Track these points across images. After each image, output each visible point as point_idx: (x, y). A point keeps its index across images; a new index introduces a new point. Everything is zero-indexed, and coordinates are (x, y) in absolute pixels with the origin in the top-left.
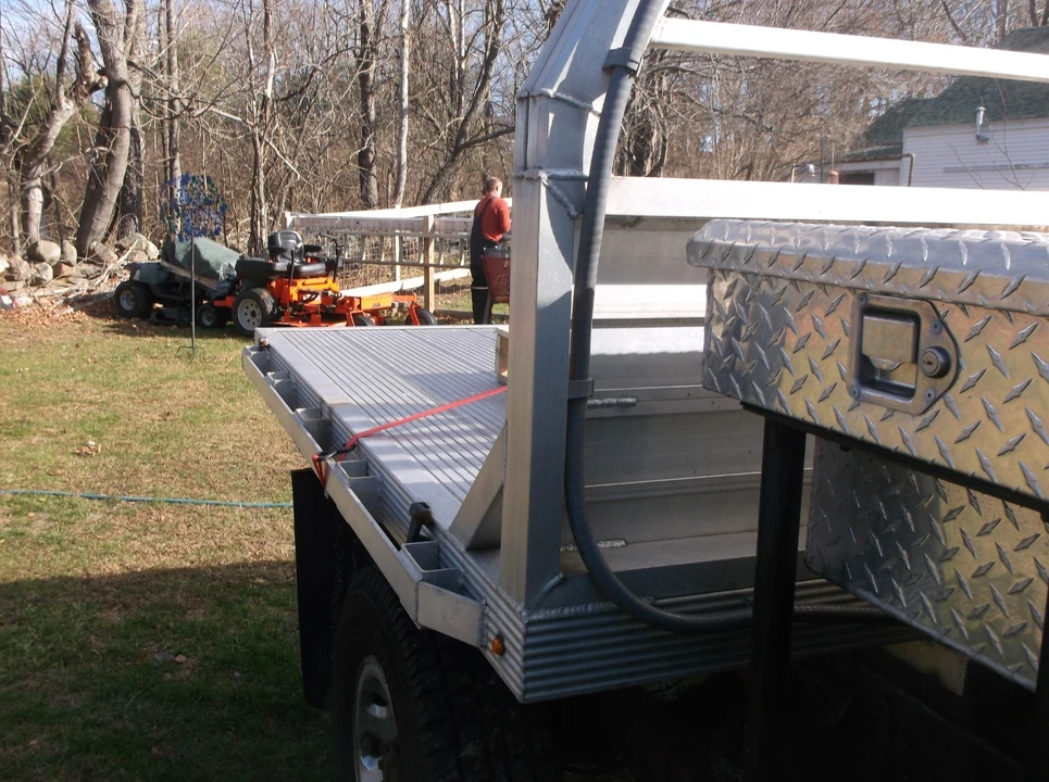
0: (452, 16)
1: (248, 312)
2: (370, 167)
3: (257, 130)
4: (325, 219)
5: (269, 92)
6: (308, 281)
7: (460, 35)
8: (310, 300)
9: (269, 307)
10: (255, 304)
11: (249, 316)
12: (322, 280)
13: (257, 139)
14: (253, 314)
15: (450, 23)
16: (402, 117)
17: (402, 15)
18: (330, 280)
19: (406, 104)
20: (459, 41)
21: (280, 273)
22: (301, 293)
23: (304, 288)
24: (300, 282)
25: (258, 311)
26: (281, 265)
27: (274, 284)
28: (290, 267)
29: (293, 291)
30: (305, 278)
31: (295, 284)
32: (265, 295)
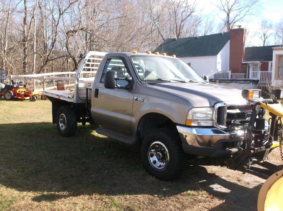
0: (44, 31)
1: (8, 95)
2: (26, 65)
3: (3, 57)
4: (19, 77)
5: (6, 49)
6: (20, 89)
7: (46, 36)
8: (21, 93)
9: (13, 94)
10: (9, 93)
11: (8, 96)
12: (23, 89)
13: (3, 59)
14: (9, 96)
15: (44, 32)
16: (34, 54)
17: (34, 32)
18: (25, 89)
19: (35, 51)
20: (46, 37)
21: (15, 87)
22: (19, 91)
23: (20, 90)
24: (19, 89)
25: (10, 95)
26: (15, 86)
27: (13, 90)
28: (17, 86)
29: (18, 91)
30: (20, 88)
31: (18, 90)
32: (12, 92)
